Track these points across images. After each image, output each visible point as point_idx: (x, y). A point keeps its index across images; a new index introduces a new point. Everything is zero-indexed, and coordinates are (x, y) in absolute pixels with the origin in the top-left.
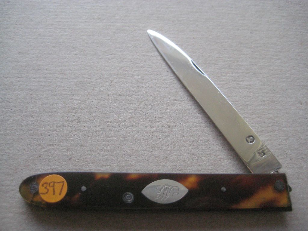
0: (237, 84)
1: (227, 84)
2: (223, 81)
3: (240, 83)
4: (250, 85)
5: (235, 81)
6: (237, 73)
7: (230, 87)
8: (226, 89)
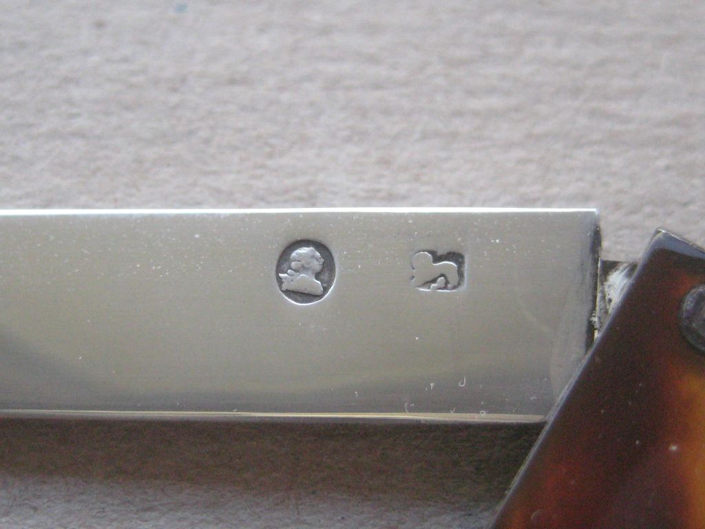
0: (592, 113)
1: (517, 109)
2: (492, 91)
3: (613, 107)
4: (683, 122)
5: (576, 92)
6: (597, 39)
7: (539, 129)
8: (509, 145)
